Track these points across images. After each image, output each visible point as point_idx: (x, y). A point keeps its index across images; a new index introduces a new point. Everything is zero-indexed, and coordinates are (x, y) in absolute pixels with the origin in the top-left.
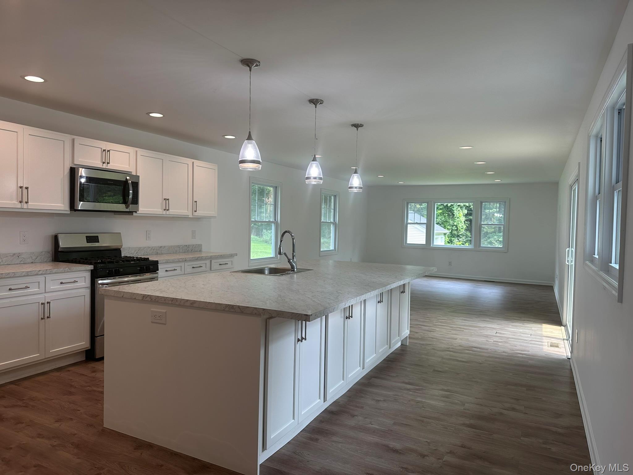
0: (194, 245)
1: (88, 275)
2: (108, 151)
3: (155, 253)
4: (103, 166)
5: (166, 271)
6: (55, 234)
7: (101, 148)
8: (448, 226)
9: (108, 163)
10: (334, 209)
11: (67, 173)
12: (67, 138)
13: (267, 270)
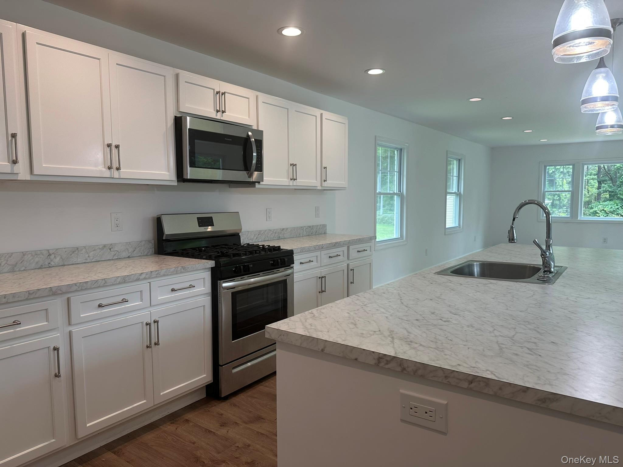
1: (207, 276)
2: (224, 94)
4: (216, 116)
5: (301, 263)
6: (157, 216)
7: (214, 90)
9: (223, 112)
10: (458, 177)
11: (172, 124)
12: (169, 72)
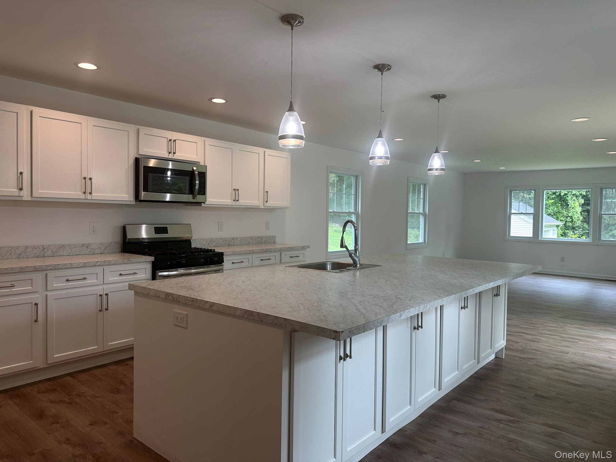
0: (267, 237)
1: (148, 267)
2: (175, 141)
3: (227, 244)
4: (169, 156)
5: (233, 263)
6: (124, 225)
7: (167, 138)
8: (561, 217)
9: (174, 153)
10: (423, 199)
11: (132, 164)
12: (132, 128)
13: (329, 265)
